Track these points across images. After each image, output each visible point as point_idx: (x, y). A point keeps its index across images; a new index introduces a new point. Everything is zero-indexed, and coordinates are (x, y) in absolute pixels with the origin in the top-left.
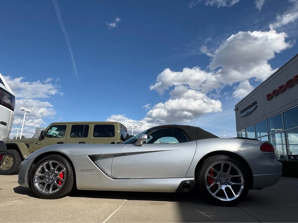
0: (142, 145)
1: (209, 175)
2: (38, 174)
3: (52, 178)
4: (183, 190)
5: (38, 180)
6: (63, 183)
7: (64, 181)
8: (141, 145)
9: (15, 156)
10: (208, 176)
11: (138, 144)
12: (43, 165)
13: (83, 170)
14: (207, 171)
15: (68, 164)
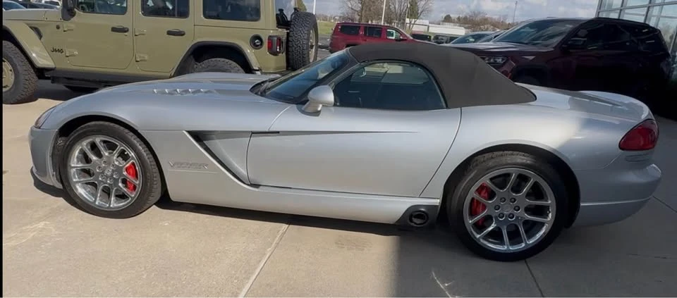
0: (320, 111)
1: (476, 196)
2: (75, 163)
3: (109, 174)
4: (410, 223)
5: (79, 178)
6: (139, 189)
7: (139, 184)
8: (317, 113)
9: (14, 59)
10: (473, 199)
11: (310, 110)
12: (82, 146)
13: (178, 165)
14: (474, 188)
15: (141, 148)
